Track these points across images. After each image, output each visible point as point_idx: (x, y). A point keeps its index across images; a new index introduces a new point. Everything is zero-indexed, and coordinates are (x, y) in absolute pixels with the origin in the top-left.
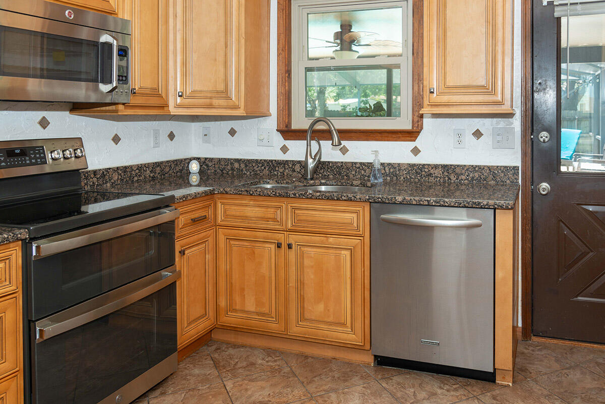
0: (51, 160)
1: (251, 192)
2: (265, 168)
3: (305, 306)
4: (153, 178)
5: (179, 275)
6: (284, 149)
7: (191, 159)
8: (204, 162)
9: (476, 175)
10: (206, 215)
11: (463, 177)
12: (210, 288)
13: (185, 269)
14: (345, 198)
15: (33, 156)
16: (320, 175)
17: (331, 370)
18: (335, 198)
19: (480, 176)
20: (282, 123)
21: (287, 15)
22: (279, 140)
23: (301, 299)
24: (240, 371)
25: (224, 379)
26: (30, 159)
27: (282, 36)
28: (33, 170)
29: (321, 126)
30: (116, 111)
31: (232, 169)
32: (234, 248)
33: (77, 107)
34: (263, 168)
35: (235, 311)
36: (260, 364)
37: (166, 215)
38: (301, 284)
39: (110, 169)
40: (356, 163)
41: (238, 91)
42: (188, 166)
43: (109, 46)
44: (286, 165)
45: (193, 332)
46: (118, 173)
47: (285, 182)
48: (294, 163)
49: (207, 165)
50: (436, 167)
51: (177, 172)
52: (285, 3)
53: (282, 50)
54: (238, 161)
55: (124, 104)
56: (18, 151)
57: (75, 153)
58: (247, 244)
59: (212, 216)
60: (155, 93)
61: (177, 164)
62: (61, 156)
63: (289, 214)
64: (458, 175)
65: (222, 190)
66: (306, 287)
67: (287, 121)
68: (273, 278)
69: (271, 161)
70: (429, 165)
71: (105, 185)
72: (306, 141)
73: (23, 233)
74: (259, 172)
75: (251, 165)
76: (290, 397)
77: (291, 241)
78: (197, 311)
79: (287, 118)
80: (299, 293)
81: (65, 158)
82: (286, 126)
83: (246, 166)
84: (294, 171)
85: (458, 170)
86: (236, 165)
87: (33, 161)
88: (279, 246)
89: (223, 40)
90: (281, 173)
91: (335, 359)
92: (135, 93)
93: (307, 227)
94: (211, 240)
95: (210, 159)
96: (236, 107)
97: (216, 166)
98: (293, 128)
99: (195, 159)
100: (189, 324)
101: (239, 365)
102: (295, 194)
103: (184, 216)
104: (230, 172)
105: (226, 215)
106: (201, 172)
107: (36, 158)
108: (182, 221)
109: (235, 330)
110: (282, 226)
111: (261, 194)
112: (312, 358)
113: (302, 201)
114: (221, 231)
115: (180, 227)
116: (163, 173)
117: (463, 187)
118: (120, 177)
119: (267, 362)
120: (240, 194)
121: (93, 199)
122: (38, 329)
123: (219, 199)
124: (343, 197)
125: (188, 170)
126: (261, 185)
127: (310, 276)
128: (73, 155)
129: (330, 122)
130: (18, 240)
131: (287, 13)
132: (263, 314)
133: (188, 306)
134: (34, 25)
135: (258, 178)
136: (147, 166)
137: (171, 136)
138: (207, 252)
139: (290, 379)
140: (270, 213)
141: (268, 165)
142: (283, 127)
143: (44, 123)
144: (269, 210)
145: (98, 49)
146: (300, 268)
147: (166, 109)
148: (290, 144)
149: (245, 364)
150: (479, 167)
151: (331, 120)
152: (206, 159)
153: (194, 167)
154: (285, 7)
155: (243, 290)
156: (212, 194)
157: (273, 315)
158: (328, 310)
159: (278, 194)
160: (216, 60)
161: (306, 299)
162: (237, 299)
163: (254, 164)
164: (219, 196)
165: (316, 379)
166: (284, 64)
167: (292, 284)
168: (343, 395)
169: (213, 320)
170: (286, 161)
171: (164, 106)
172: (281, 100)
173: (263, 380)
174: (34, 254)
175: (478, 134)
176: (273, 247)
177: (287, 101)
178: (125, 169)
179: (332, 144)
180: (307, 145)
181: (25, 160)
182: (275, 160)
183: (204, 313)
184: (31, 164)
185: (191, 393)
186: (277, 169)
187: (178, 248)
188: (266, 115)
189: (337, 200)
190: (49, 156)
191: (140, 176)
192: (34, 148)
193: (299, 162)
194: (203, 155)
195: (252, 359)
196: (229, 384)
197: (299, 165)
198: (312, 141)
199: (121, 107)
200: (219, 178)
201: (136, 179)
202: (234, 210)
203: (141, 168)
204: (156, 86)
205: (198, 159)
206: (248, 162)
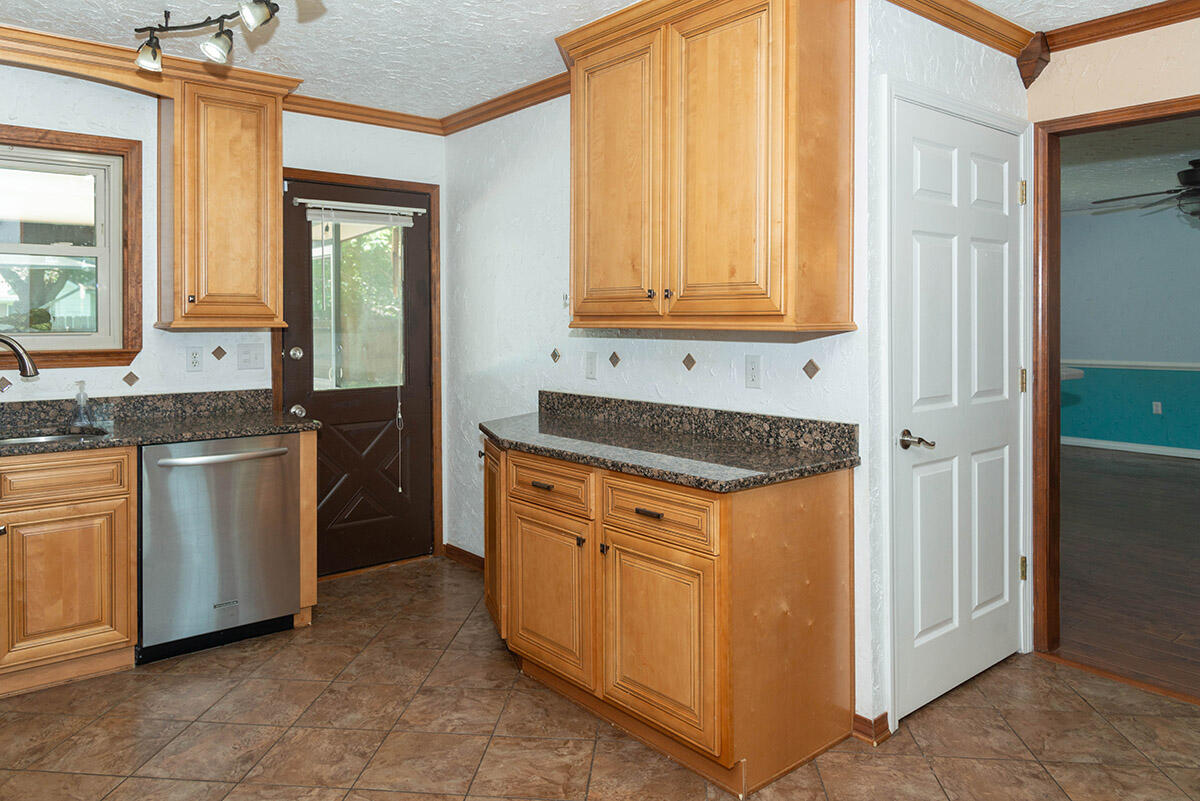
9: (220, 403)
11: (203, 408)
19: (225, 405)
40: (28, 403)
50: (164, 397)
64: (195, 406)
66: (29, 586)
70: (153, 396)
85: (195, 400)
117: (203, 420)
127: (37, 568)
150: (224, 393)
158: (72, 610)
175: (219, 353)
189: (91, 449)
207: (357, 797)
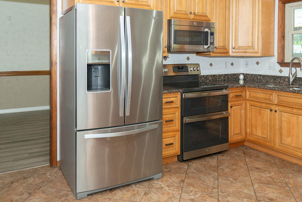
0: (190, 71)
1: (260, 87)
2: (271, 79)
3: (283, 137)
4: (224, 80)
5: (229, 115)
6: (281, 71)
7: (240, 74)
8: (245, 75)
10: (241, 95)
12: (243, 124)
13: (233, 114)
14: (301, 93)
15: (185, 69)
16: (298, 84)
17: (294, 167)
18: (297, 92)
20: (280, 59)
21: (283, 11)
22: (278, 67)
23: (281, 134)
24: (253, 157)
25: (246, 158)
26: (184, 70)
27: (280, 21)
28: (185, 73)
29: (296, 61)
30: (210, 55)
31: (257, 79)
32: (253, 109)
33: (198, 53)
34: (270, 79)
35: (253, 135)
36: (262, 157)
37: (225, 92)
38: (281, 128)
39: (209, 75)
41: (258, 46)
42: (239, 77)
43: (207, 32)
44: (281, 78)
45: (235, 138)
46: (211, 77)
47: (279, 85)
48: (285, 77)
49: (247, 77)
51: (234, 79)
52: (282, 6)
53: (280, 27)
54: (260, 75)
55: (212, 52)
56: (181, 67)
57: (197, 69)
58: (258, 108)
59: (244, 96)
60: (224, 48)
61: (234, 75)
62: (193, 70)
63: (276, 97)
65: (248, 85)
66: (283, 129)
67: (282, 58)
68: (269, 124)
69: (274, 76)
71: (207, 81)
72: (289, 68)
73: (181, 91)
74: (269, 81)
75: (265, 78)
76: (271, 170)
77: (277, 109)
78: (238, 131)
79: (282, 57)
80: (280, 132)
81: (194, 70)
82: (282, 61)
83: (263, 78)
84: (285, 81)
86: (259, 77)
87: (185, 71)
88: (271, 110)
89: (251, 26)
90: (279, 81)
91: (297, 164)
92: (216, 48)
93: (284, 104)
94: (244, 105)
95: (248, 74)
96: (258, 53)
97: (251, 77)
98: (285, 62)
99: (242, 74)
100: (234, 135)
101: (253, 155)
102: (278, 89)
103: (232, 93)
104: (256, 80)
105: (250, 96)
106: (244, 79)
107: (185, 70)
108: (231, 96)
109: (253, 142)
110: (273, 102)
111: (264, 88)
112: (286, 161)
113: (281, 92)
114: (248, 102)
115: (231, 97)
116: (228, 78)
118: (212, 78)
119: (265, 157)
120: (255, 88)
121: (203, 85)
122: (184, 119)
123: (247, 89)
124: (300, 92)
125: (239, 78)
126: (268, 86)
127: (285, 125)
128: (196, 69)
129: (300, 59)
130: (180, 92)
131: (283, 10)
132: (265, 138)
133: (234, 128)
134: (187, 28)
135: (267, 82)
136: (222, 75)
137: (232, 64)
138: (242, 109)
139: (273, 165)
140: (267, 97)
141: (273, 78)
142: (280, 61)
143: (188, 59)
144: (267, 95)
145: (204, 34)
146: (281, 121)
147: (228, 53)
148: (283, 69)
149: (255, 155)
151: (301, 59)
152: (246, 74)
153: (242, 77)
154: (281, 8)
155: (256, 127)
156: (244, 87)
157: (269, 139)
158: (293, 141)
159: (271, 89)
160: (248, 34)
161: (283, 135)
162: (254, 130)
163: (267, 77)
164: (247, 88)
165: (285, 168)
166: (281, 33)
167: (277, 127)
168: (295, 176)
169: (244, 136)
170: (281, 76)
171: (228, 52)
172: (279, 49)
173: (262, 162)
174: (184, 97)
176: (269, 111)
177: (282, 50)
178: (214, 76)
179: (300, 69)
180: (290, 70)
181: (183, 70)
182: (276, 76)
183: (240, 132)
184: (184, 72)
185: (233, 158)
186: (277, 80)
187: (229, 105)
188: (272, 56)
189: (297, 93)
190: (189, 70)
191: (219, 79)
192: (185, 67)
193: (287, 77)
194: (245, 72)
195: (259, 155)
196: (247, 160)
197: (287, 79)
198: (292, 68)
199: (212, 53)
200: (252, 82)
201: (218, 80)
202: (253, 94)
203: (220, 76)
204: (224, 45)
205: (243, 74)
206: (264, 76)
207: (111, 201)
